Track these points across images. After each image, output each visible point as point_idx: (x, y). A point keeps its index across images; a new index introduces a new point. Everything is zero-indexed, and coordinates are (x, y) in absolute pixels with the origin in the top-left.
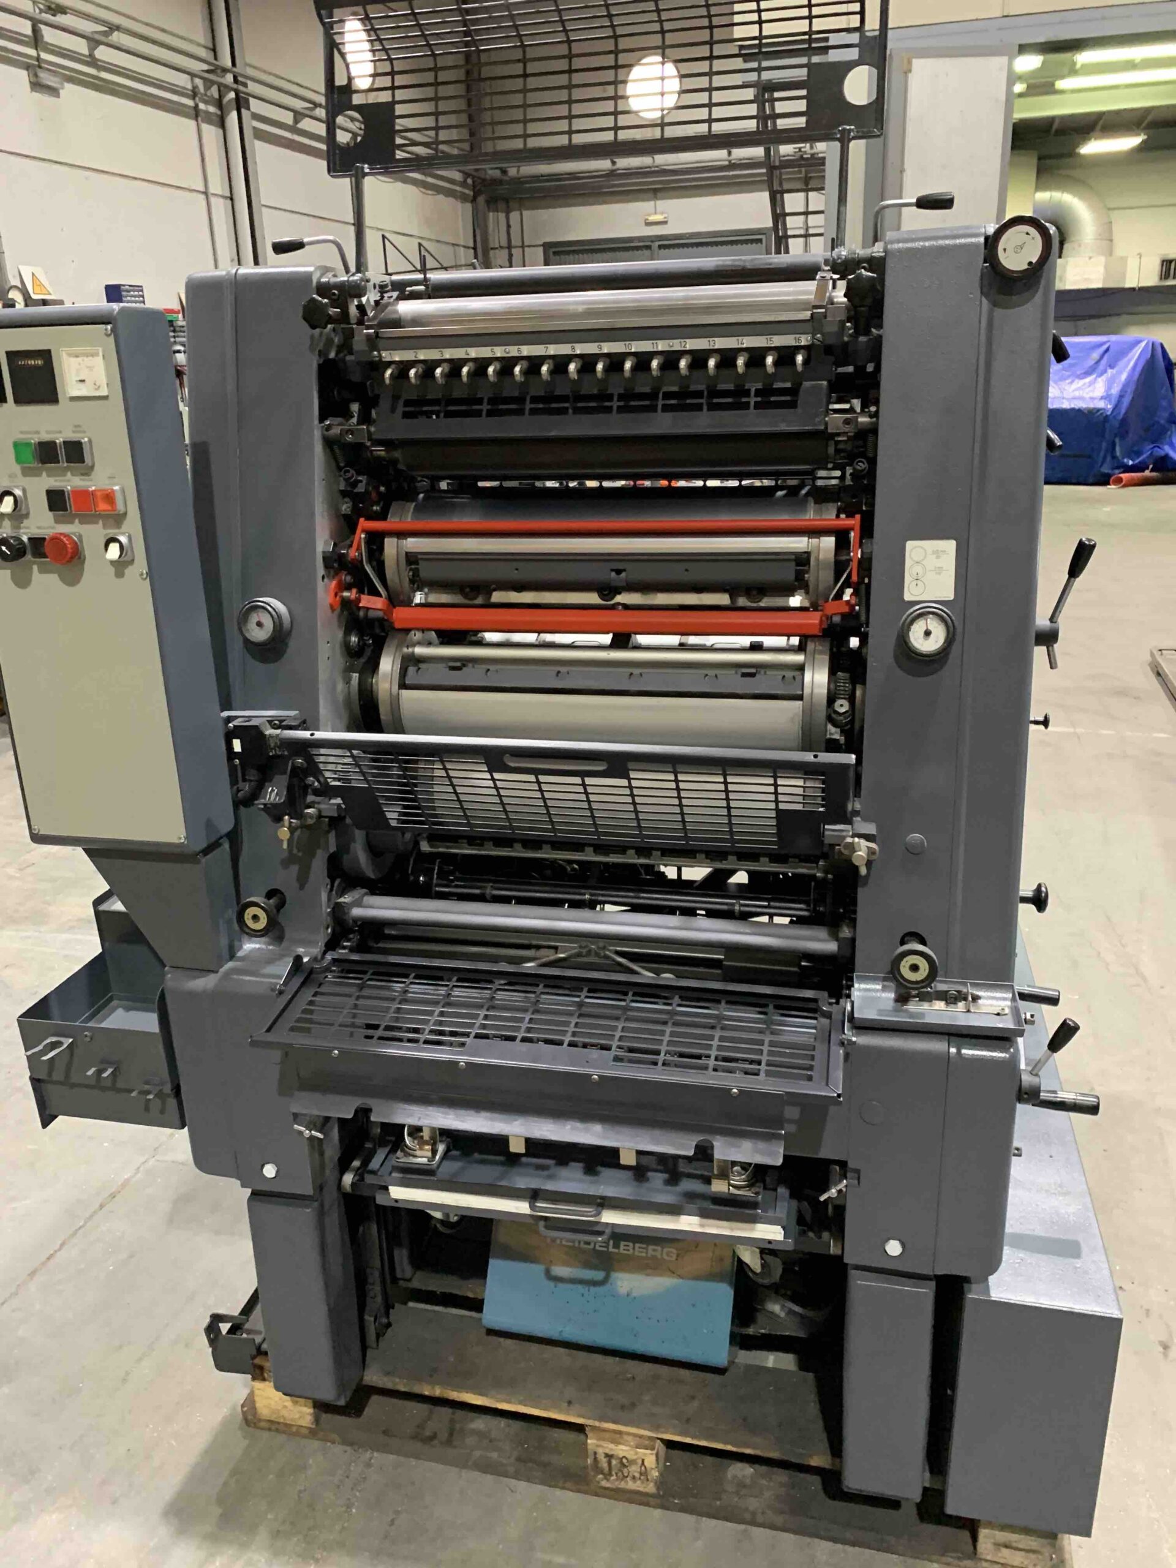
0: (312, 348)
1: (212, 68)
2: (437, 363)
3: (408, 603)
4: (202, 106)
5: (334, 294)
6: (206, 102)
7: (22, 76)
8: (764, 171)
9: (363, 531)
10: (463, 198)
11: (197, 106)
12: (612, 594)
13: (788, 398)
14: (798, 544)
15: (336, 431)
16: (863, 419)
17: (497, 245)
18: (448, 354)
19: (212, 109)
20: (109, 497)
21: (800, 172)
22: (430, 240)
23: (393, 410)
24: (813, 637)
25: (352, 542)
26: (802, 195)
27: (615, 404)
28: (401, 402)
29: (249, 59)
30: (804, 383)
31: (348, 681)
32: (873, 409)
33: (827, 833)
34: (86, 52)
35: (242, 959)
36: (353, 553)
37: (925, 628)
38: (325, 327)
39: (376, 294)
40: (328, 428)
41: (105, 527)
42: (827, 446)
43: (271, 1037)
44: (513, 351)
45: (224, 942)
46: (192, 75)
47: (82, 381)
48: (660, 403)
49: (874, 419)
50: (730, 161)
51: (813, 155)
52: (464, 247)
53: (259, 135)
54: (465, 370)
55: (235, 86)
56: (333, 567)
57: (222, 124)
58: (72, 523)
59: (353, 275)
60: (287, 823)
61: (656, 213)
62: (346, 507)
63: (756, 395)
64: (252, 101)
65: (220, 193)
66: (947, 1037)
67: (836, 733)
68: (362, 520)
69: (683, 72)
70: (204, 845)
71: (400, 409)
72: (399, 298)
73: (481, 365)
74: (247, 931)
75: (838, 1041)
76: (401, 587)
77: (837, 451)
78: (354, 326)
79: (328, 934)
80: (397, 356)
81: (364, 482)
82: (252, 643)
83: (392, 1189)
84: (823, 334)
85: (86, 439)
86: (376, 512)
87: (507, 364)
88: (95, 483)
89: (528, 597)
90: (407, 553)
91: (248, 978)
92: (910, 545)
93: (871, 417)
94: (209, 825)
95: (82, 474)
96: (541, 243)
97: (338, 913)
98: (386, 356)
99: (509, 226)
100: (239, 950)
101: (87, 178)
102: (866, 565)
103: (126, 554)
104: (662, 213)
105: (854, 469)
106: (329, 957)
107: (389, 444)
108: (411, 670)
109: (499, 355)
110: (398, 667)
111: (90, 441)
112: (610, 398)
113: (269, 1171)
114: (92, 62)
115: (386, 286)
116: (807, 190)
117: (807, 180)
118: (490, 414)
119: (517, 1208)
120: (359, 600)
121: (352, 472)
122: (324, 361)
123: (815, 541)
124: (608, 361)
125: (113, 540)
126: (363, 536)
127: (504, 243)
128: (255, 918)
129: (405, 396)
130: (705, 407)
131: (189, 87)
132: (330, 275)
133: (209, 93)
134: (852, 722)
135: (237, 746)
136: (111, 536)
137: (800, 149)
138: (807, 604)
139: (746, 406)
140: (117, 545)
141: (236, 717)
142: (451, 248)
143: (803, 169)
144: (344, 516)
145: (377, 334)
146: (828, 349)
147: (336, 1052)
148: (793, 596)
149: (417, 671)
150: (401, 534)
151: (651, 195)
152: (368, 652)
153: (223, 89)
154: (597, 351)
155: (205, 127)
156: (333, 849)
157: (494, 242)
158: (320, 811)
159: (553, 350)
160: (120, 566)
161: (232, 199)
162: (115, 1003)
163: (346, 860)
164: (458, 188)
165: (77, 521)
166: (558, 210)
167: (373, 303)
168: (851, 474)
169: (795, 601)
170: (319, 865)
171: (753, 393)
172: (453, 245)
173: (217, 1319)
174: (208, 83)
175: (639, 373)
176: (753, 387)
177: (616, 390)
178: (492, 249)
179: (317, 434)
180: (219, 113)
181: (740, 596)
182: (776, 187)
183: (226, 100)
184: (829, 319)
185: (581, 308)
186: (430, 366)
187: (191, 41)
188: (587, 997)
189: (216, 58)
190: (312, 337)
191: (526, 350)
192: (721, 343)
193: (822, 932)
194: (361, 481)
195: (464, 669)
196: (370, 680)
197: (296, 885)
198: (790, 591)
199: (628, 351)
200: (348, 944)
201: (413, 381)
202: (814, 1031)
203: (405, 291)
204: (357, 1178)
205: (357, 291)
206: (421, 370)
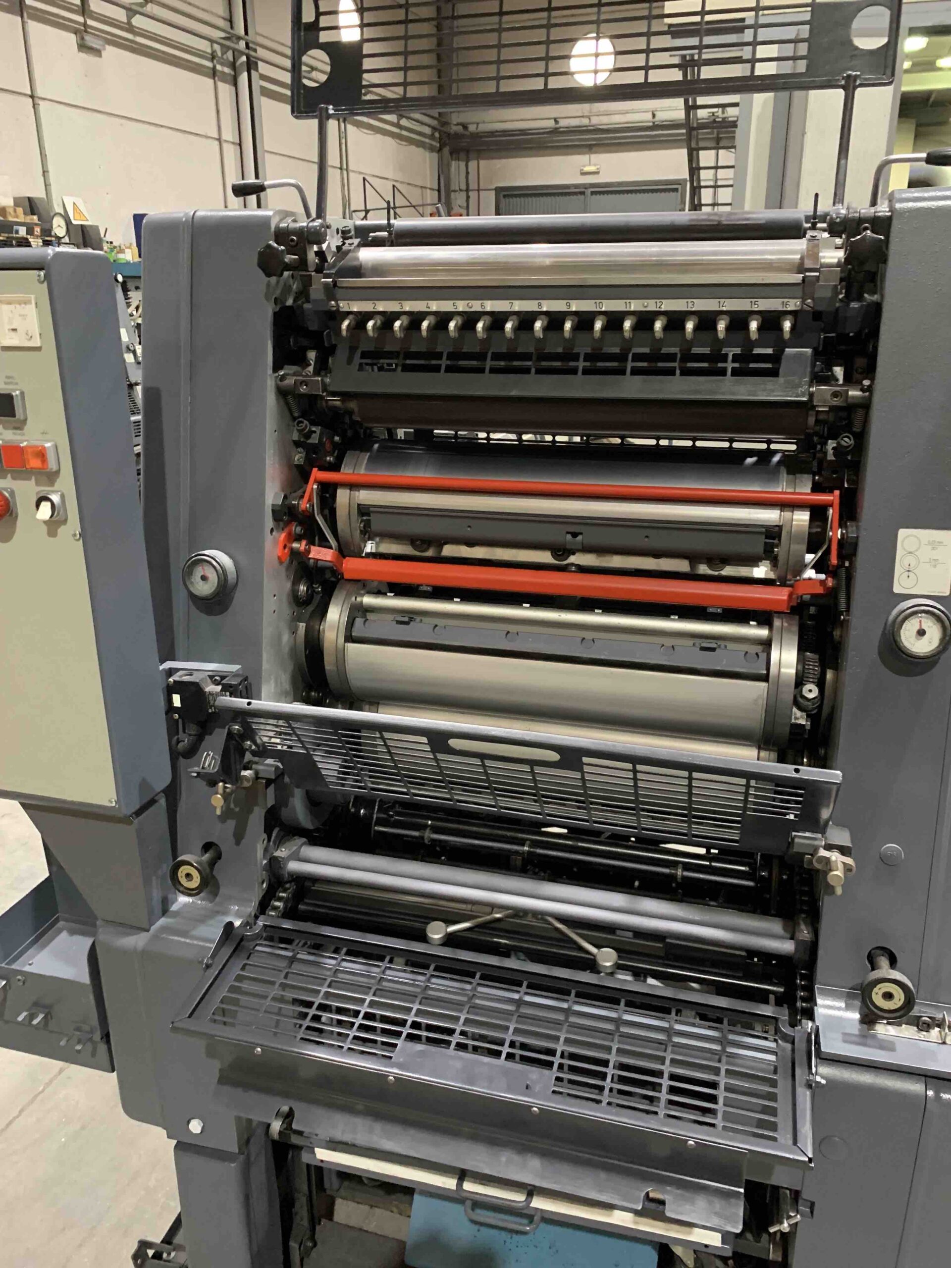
0: (267, 297)
1: (228, 35)
2: (396, 315)
3: (358, 554)
4: (219, 67)
5: (292, 240)
6: (222, 64)
7: (72, 38)
8: (684, 131)
9: (315, 481)
10: (432, 149)
11: (214, 67)
12: (566, 555)
13: (769, 365)
14: (770, 516)
15: (290, 381)
16: (854, 393)
17: (457, 188)
18: (408, 306)
19: (227, 70)
20: (41, 454)
21: (712, 133)
22: (402, 183)
23: (350, 361)
24: (780, 613)
25: (304, 492)
26: (713, 152)
27: (581, 364)
28: (358, 354)
29: (259, 29)
30: (787, 349)
31: (294, 632)
32: (866, 383)
33: (796, 840)
34: (125, 20)
35: (176, 914)
36: (304, 505)
37: (918, 628)
38: (281, 275)
39: (338, 239)
40: (283, 378)
41: (38, 483)
42: (807, 415)
43: (192, 1025)
44: (476, 306)
45: (157, 895)
46: (212, 41)
47: (14, 330)
48: (630, 365)
49: (867, 394)
50: (654, 123)
51: (724, 119)
52: (431, 189)
53: (265, 92)
54: (425, 324)
55: (247, 51)
56: (282, 520)
57: (235, 84)
58: (5, 478)
59: (313, 220)
60: (221, 790)
61: (590, 165)
62: (299, 457)
63: (733, 361)
64: (260, 64)
65: (232, 140)
66: (923, 1078)
67: (802, 717)
68: (315, 470)
69: (618, 49)
70: (137, 807)
71: (357, 360)
72: (360, 245)
73: (443, 319)
74: (182, 889)
75: (805, 1082)
76: (352, 535)
77: (817, 421)
78: (313, 274)
79: (263, 890)
80: (356, 307)
81: (318, 432)
82: (196, 596)
83: (317, 1150)
84: (813, 299)
85: (18, 392)
86: (330, 463)
87: (470, 320)
88: (27, 439)
89: (479, 552)
90: (359, 505)
91: (176, 938)
92: (902, 533)
93: (862, 390)
94: (144, 785)
95: (16, 428)
96: (494, 187)
97: (274, 865)
98: (344, 306)
99: (467, 173)
100: (173, 903)
101: (121, 125)
102: (848, 549)
103: (58, 513)
104: (595, 165)
105: (838, 443)
106: (260, 923)
107: (345, 396)
108: (359, 621)
109: (461, 309)
110: (345, 619)
111: (22, 393)
112: (576, 357)
113: (195, 1127)
114: (130, 28)
115: (349, 231)
116: (717, 148)
117: (718, 140)
118: (449, 369)
119: (444, 1183)
120: (308, 551)
121: (306, 422)
122: (281, 308)
123: (787, 514)
124: (576, 319)
125: (46, 499)
126: (315, 487)
127: (464, 187)
128: (188, 876)
129: (364, 347)
130: (678, 372)
131: (209, 50)
132: (289, 220)
133: (225, 57)
134: (820, 707)
135: (177, 700)
136: (41, 495)
137: (713, 113)
138: (772, 576)
139: (722, 372)
140: (49, 504)
141: (177, 670)
142: (419, 191)
143: (715, 131)
144: (297, 466)
145: (335, 284)
146: (817, 315)
147: (259, 1049)
148: (758, 566)
149: (365, 622)
150: (353, 486)
151: (587, 150)
152: (317, 599)
153: (237, 53)
154: (564, 309)
155: (220, 85)
156: (271, 802)
157: (454, 186)
158: (257, 773)
159: (518, 306)
160: (54, 524)
161: (240, 145)
162: (61, 924)
163: (285, 813)
164: (427, 140)
165: (9, 476)
166: (511, 160)
167: (334, 249)
168: (833, 448)
169: (761, 571)
170: (257, 819)
171: (730, 358)
172: (422, 187)
173: (144, 1245)
174: (223, 47)
175: (607, 332)
176: (732, 351)
177: (583, 349)
178: (452, 191)
179: (271, 384)
180: (233, 73)
181: (703, 563)
182: (693, 145)
183: (238, 63)
184: (821, 283)
185: (548, 261)
186: (389, 318)
187: (212, 13)
188: (526, 993)
189: (232, 27)
190: (268, 285)
191: (490, 306)
192: (701, 305)
193: (776, 926)
194: (315, 432)
195: (412, 623)
196: (317, 627)
197: (232, 840)
198: (753, 561)
199: (598, 309)
200: (284, 895)
201: (371, 333)
202: (772, 1058)
203: (368, 236)
204: (285, 1126)
205: (317, 237)
206: (379, 322)
